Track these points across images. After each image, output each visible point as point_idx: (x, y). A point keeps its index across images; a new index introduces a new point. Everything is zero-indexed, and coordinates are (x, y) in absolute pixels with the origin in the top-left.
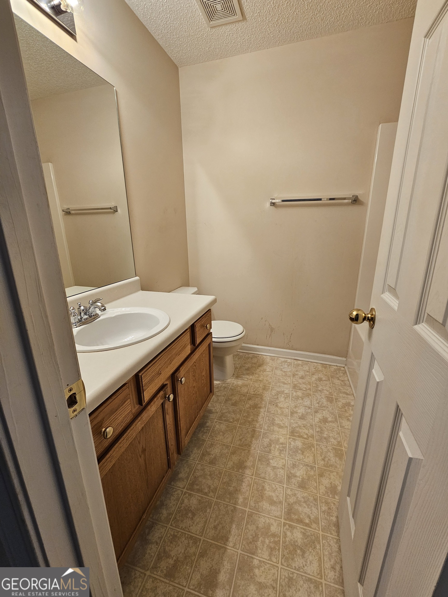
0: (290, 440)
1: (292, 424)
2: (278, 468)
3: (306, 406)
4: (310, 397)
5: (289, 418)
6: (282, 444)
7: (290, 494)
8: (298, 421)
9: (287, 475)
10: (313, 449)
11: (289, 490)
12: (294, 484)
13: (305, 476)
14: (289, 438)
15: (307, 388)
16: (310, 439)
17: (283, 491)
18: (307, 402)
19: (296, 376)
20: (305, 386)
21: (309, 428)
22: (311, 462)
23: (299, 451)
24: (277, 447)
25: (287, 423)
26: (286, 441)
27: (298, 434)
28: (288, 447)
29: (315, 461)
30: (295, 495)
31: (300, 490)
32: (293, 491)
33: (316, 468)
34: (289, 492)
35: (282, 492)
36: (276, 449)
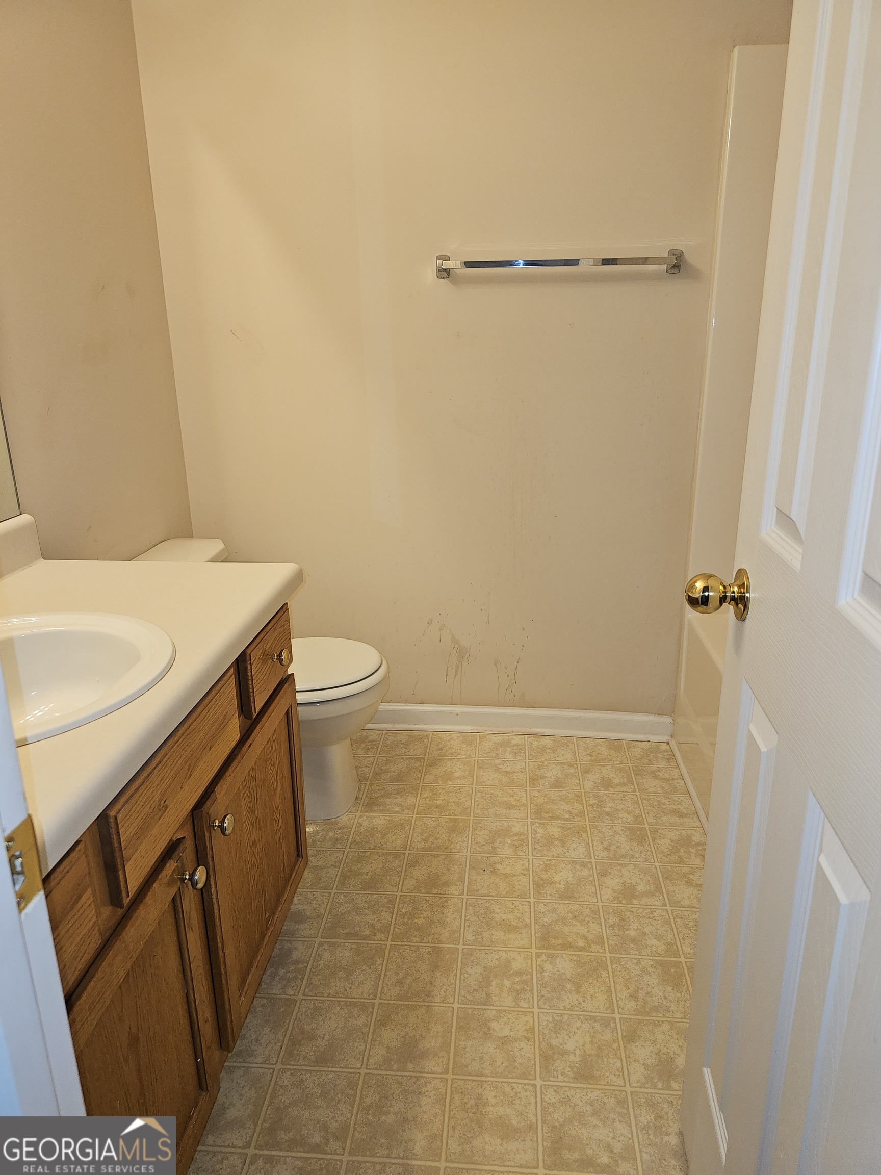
0: (539, 960)
1: (541, 915)
2: (515, 1040)
3: (573, 862)
4: (584, 835)
5: (532, 900)
6: (519, 973)
7: (553, 1100)
8: (555, 907)
9: (540, 1055)
10: (604, 974)
11: (551, 1090)
12: (563, 1074)
13: (588, 1046)
14: (538, 955)
15: (574, 812)
16: (595, 948)
17: (536, 1097)
18: (577, 851)
19: (542, 782)
20: (567, 807)
21: (587, 919)
22: (601, 1007)
23: (569, 986)
24: (507, 983)
25: (527, 915)
26: (529, 963)
27: (560, 941)
28: (537, 978)
29: (611, 1004)
30: (567, 1101)
31: (579, 1085)
32: (563, 1090)
33: (615, 1022)
34: (551, 1097)
35: (532, 1100)
36: (505, 990)
